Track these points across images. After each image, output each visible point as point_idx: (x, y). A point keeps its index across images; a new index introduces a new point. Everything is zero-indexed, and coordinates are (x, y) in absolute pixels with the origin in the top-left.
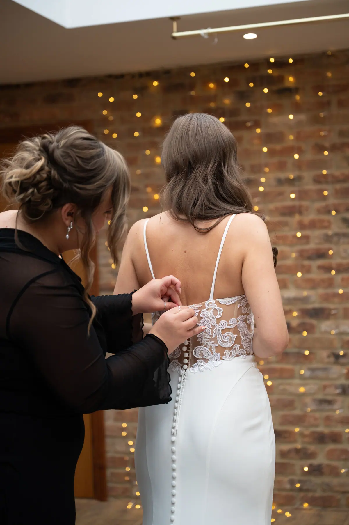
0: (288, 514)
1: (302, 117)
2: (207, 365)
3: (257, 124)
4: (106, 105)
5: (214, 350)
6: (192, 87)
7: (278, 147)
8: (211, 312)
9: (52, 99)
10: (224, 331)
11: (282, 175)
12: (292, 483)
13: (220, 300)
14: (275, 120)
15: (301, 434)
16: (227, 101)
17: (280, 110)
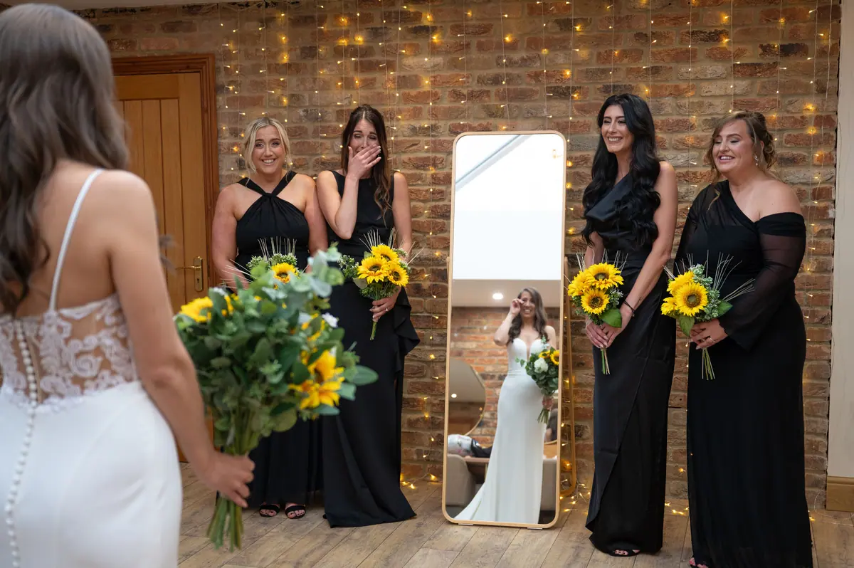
0: (412, 487)
1: (439, 60)
2: (64, 402)
3: (390, 66)
4: (228, 38)
5: (69, 382)
6: (322, 21)
7: (413, 92)
8: (54, 329)
9: (171, 28)
10: (78, 355)
11: (417, 124)
12: (419, 453)
13: (65, 312)
14: (410, 61)
15: (429, 403)
16: (360, 39)
17: (417, 51)
